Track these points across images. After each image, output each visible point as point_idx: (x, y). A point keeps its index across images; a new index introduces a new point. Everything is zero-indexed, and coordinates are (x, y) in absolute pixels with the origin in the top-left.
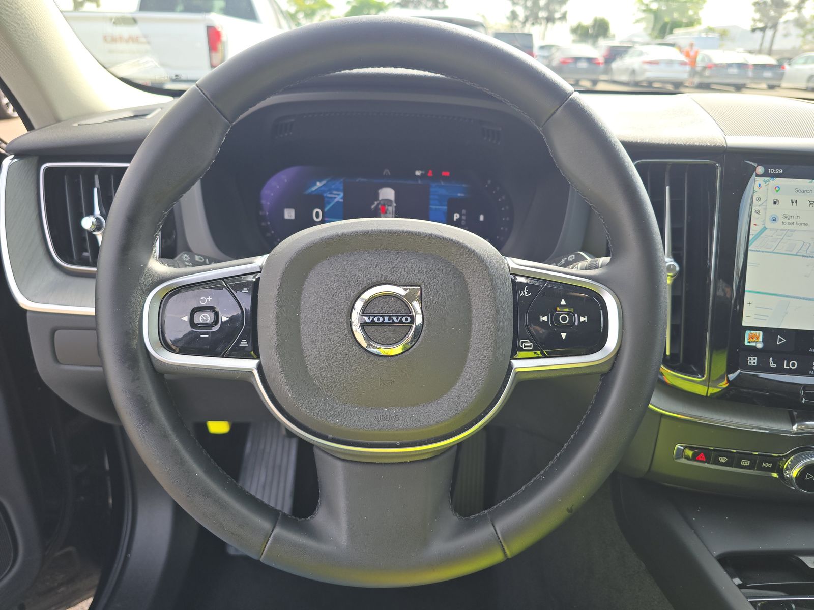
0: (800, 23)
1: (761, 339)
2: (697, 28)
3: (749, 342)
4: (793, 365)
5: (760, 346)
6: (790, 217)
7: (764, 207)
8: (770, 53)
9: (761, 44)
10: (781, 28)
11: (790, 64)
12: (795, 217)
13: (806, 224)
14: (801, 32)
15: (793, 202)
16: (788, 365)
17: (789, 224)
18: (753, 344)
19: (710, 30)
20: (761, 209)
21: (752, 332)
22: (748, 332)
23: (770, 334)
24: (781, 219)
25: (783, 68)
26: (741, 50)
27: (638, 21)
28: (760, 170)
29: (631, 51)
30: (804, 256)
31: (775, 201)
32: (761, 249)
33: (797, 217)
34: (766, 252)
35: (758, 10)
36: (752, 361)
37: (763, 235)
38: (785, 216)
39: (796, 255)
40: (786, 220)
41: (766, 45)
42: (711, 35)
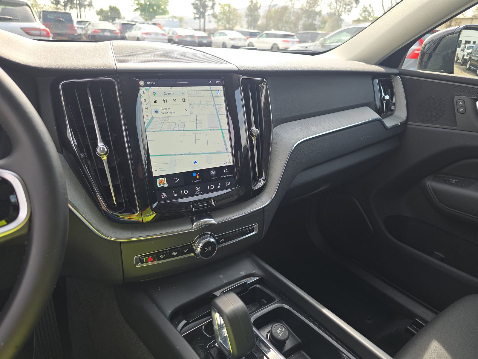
0: (214, 16)
1: (166, 182)
2: (167, 16)
3: (160, 185)
4: (186, 192)
5: (166, 186)
6: (165, 109)
7: (149, 105)
8: (204, 31)
9: (200, 26)
10: (207, 17)
11: (213, 36)
12: (167, 109)
13: (174, 113)
14: (216, 20)
15: (164, 101)
16: (183, 193)
17: (165, 113)
18: (163, 186)
19: (174, 17)
20: (148, 106)
21: (160, 179)
22: (158, 180)
23: (169, 177)
24: (160, 111)
25: (211, 38)
26: (191, 28)
27: (136, 10)
28: (142, 83)
29: (134, 27)
30: (177, 131)
31: (155, 100)
32: (154, 130)
33: (169, 109)
34: (156, 131)
35: (195, 8)
36: (164, 195)
37: (153, 122)
38: (162, 109)
39: (173, 131)
40: (163, 111)
41: (202, 26)
42: (175, 20)
